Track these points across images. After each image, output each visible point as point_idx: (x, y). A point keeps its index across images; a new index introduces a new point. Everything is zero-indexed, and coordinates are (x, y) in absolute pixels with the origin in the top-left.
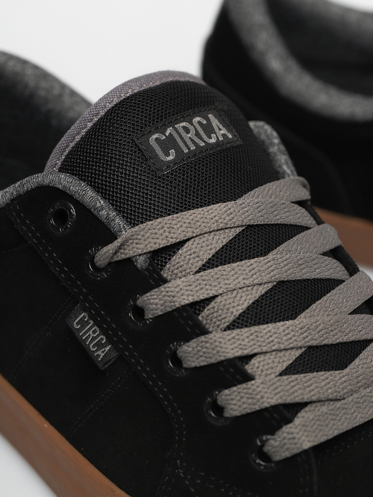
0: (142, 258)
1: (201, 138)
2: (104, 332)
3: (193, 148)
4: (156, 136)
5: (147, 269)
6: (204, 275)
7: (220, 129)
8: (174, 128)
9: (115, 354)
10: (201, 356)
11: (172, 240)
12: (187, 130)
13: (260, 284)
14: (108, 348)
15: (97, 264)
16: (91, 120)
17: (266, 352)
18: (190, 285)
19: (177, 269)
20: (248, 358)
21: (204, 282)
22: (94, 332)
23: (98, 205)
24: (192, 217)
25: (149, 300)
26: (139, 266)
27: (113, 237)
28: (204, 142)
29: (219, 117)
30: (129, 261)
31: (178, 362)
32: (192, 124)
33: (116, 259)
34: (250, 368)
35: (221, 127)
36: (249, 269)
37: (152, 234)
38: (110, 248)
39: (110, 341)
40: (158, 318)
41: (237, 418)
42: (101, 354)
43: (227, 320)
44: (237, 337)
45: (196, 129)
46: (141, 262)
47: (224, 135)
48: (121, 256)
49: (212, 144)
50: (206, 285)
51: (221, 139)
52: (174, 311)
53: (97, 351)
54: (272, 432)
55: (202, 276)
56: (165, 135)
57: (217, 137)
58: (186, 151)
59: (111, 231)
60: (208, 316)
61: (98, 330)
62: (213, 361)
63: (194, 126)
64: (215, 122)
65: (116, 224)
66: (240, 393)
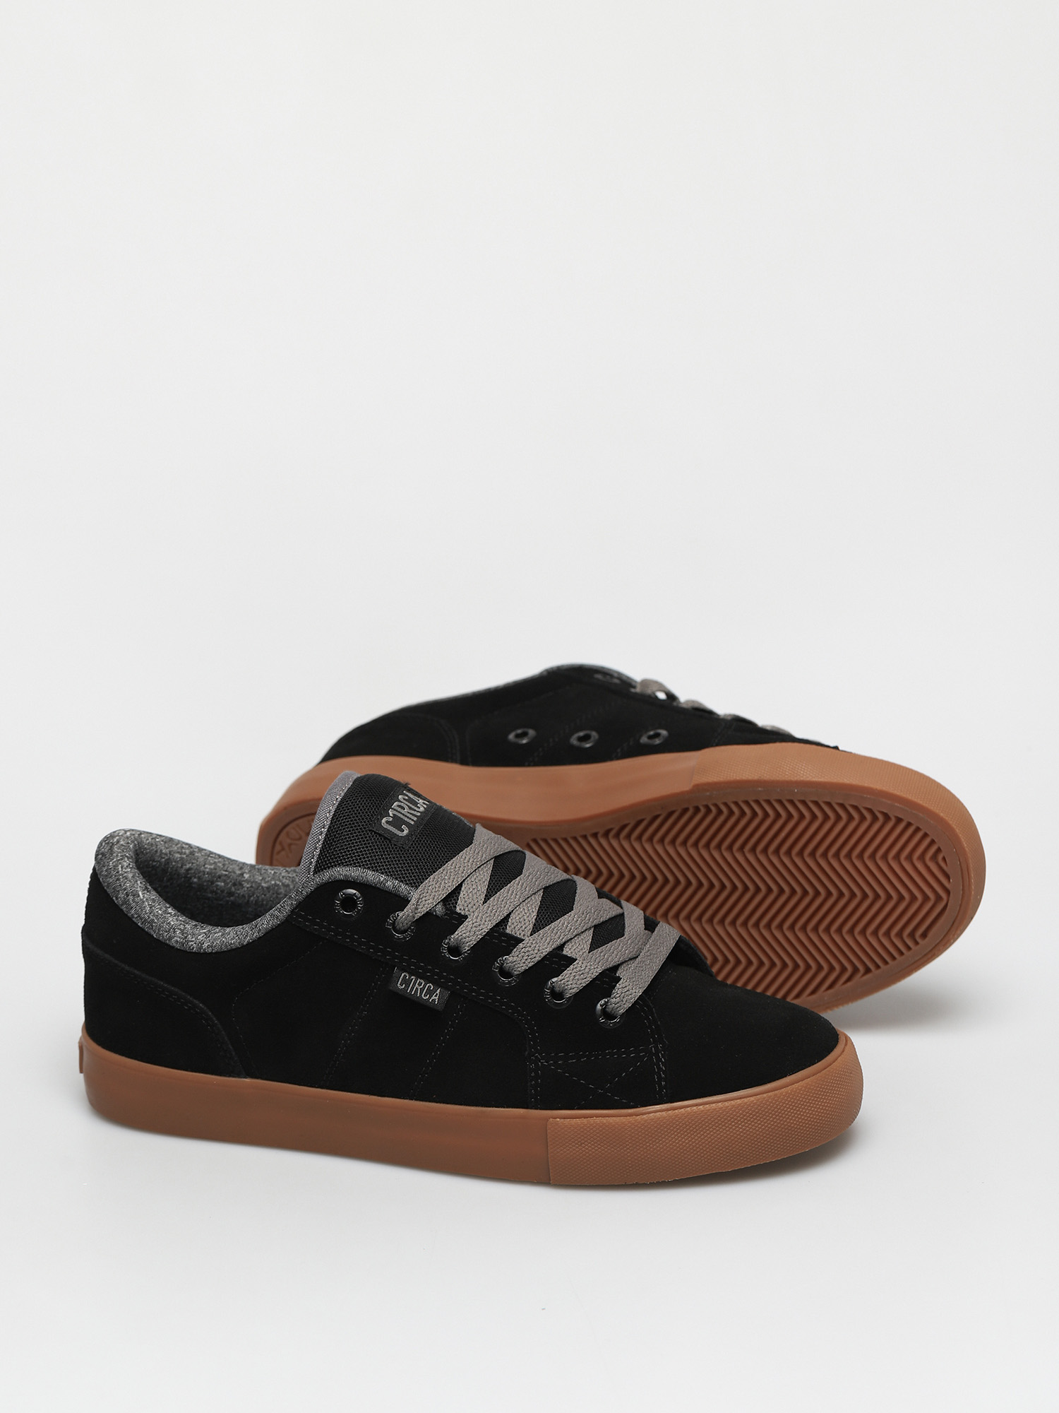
0: (439, 906)
2: (428, 980)
3: (415, 819)
4: (384, 820)
5: (446, 914)
7: (418, 800)
8: (392, 809)
9: (447, 993)
12: (401, 807)
13: (534, 894)
14: (438, 991)
16: (322, 833)
17: (571, 939)
18: (486, 912)
20: (561, 947)
21: (495, 908)
22: (420, 984)
23: (382, 879)
26: (438, 914)
27: (403, 902)
28: (419, 811)
29: (410, 792)
30: (429, 914)
31: (506, 974)
34: (567, 951)
37: (431, 890)
38: (408, 910)
39: (437, 984)
40: (473, 948)
41: (577, 994)
42: (435, 998)
43: (528, 928)
44: (544, 936)
46: (440, 910)
47: (424, 804)
48: (421, 913)
50: (497, 909)
52: (485, 936)
53: (430, 997)
54: (609, 995)
55: (490, 904)
56: (390, 816)
57: (422, 806)
58: (412, 823)
59: (400, 897)
61: (422, 981)
62: (538, 959)
65: (403, 888)
66: (571, 974)
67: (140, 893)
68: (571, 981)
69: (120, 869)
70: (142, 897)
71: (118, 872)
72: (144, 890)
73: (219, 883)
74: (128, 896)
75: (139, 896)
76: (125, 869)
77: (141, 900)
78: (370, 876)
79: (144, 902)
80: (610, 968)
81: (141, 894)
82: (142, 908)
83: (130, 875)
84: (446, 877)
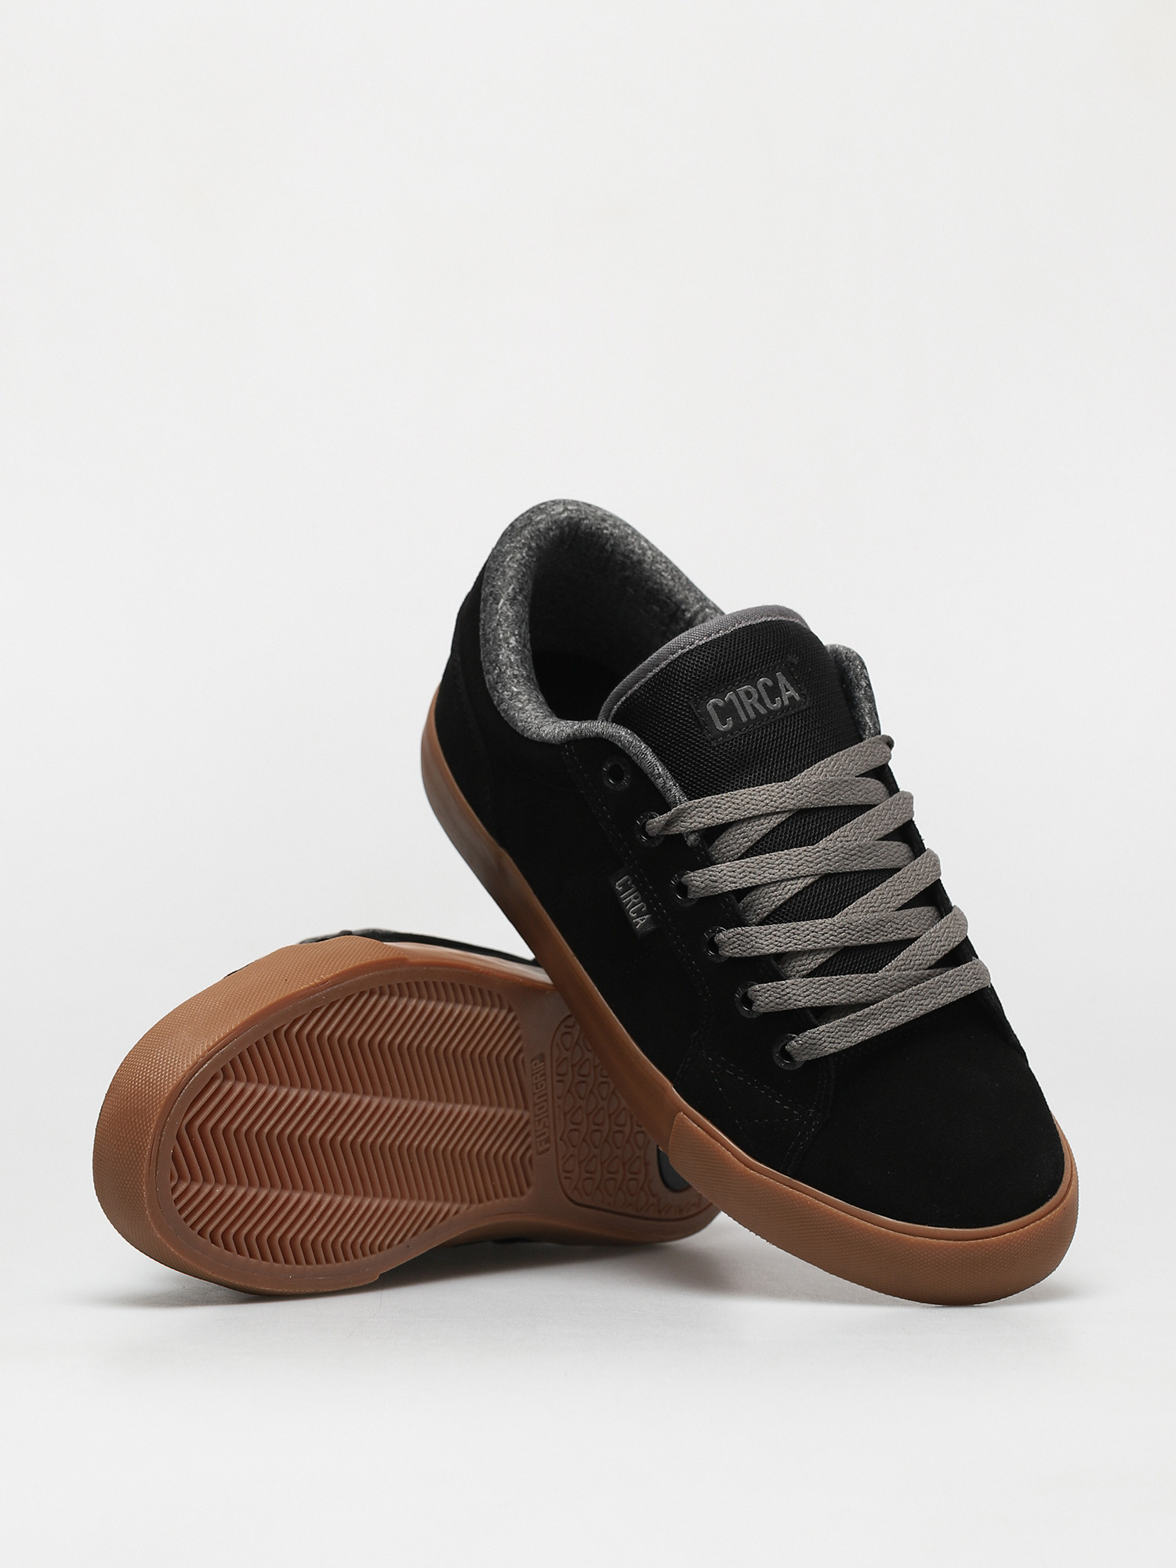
0: (694, 835)
1: (764, 705)
2: (645, 900)
3: (753, 716)
4: (714, 701)
5: (697, 848)
6: (750, 861)
7: (787, 691)
9: (653, 925)
10: (736, 948)
11: (718, 821)
12: (748, 694)
13: (806, 877)
14: (647, 917)
15: (650, 833)
17: (800, 952)
18: (734, 871)
19: (725, 848)
20: (782, 955)
21: (749, 870)
22: (636, 898)
23: (657, 771)
24: (742, 797)
25: (692, 881)
26: (689, 843)
27: (664, 806)
28: (767, 709)
29: (789, 675)
30: (680, 838)
31: (712, 947)
32: (756, 687)
33: (666, 833)
35: (788, 685)
36: (796, 858)
37: (698, 812)
38: (659, 820)
40: (700, 900)
41: (764, 1014)
42: (639, 921)
43: (764, 913)
44: (774, 933)
45: (759, 693)
46: (691, 840)
47: (791, 698)
48: (675, 830)
49: (775, 712)
50: (750, 873)
51: (787, 702)
52: (718, 895)
53: (636, 917)
55: (747, 862)
56: (724, 700)
57: (782, 701)
58: (744, 719)
59: (664, 798)
60: (749, 903)
61: (640, 896)
63: (758, 690)
64: (782, 680)
65: (676, 792)
66: (768, 990)
67: (502, 601)
68: (767, 996)
69: (508, 560)
70: (499, 607)
71: (503, 562)
72: (507, 600)
73: (655, 607)
74: (491, 595)
75: (498, 604)
76: (513, 562)
77: (497, 609)
78: (649, 759)
79: (497, 613)
80: (816, 1008)
81: (500, 604)
82: (491, 620)
83: (511, 573)
84: (723, 807)
